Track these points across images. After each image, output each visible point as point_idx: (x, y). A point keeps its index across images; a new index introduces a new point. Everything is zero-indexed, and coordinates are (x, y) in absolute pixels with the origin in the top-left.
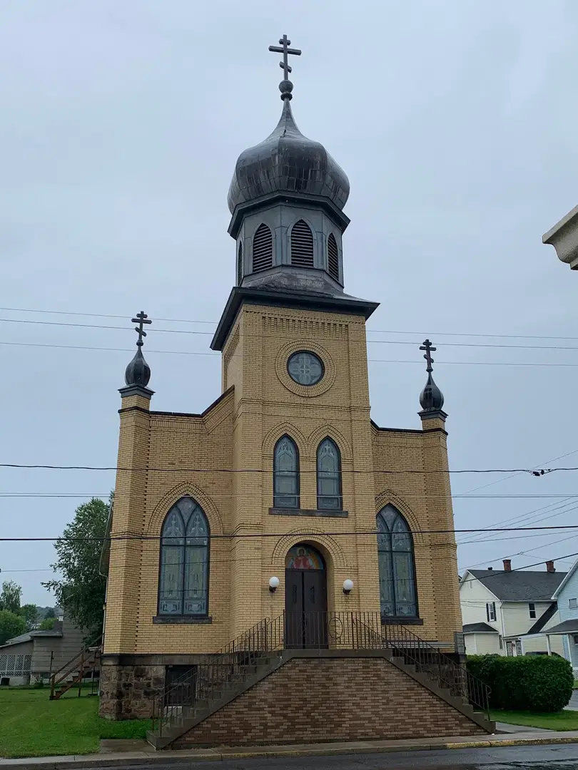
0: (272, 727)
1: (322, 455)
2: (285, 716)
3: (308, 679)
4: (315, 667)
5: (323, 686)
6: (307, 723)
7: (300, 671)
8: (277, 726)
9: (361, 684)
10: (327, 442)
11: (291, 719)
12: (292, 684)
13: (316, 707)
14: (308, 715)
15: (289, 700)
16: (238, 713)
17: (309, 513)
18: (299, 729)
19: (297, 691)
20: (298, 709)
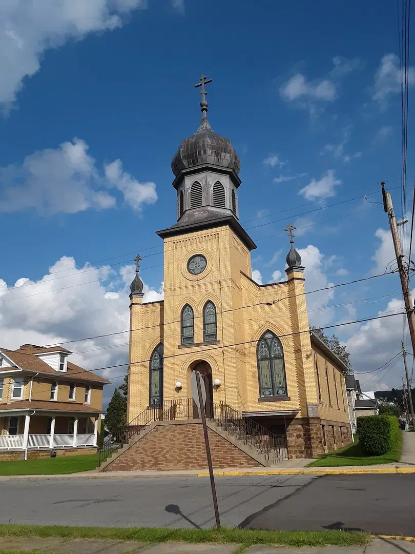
0: (147, 463)
1: (207, 311)
2: (153, 457)
3: (164, 437)
4: (168, 430)
5: (171, 440)
6: (163, 461)
7: (160, 433)
8: (149, 461)
9: (191, 439)
10: (209, 304)
11: (156, 459)
12: (156, 440)
13: (167, 452)
14: (164, 456)
15: (155, 448)
16: (131, 455)
17: (198, 345)
18: (159, 464)
19: (159, 443)
20: (160, 452)
